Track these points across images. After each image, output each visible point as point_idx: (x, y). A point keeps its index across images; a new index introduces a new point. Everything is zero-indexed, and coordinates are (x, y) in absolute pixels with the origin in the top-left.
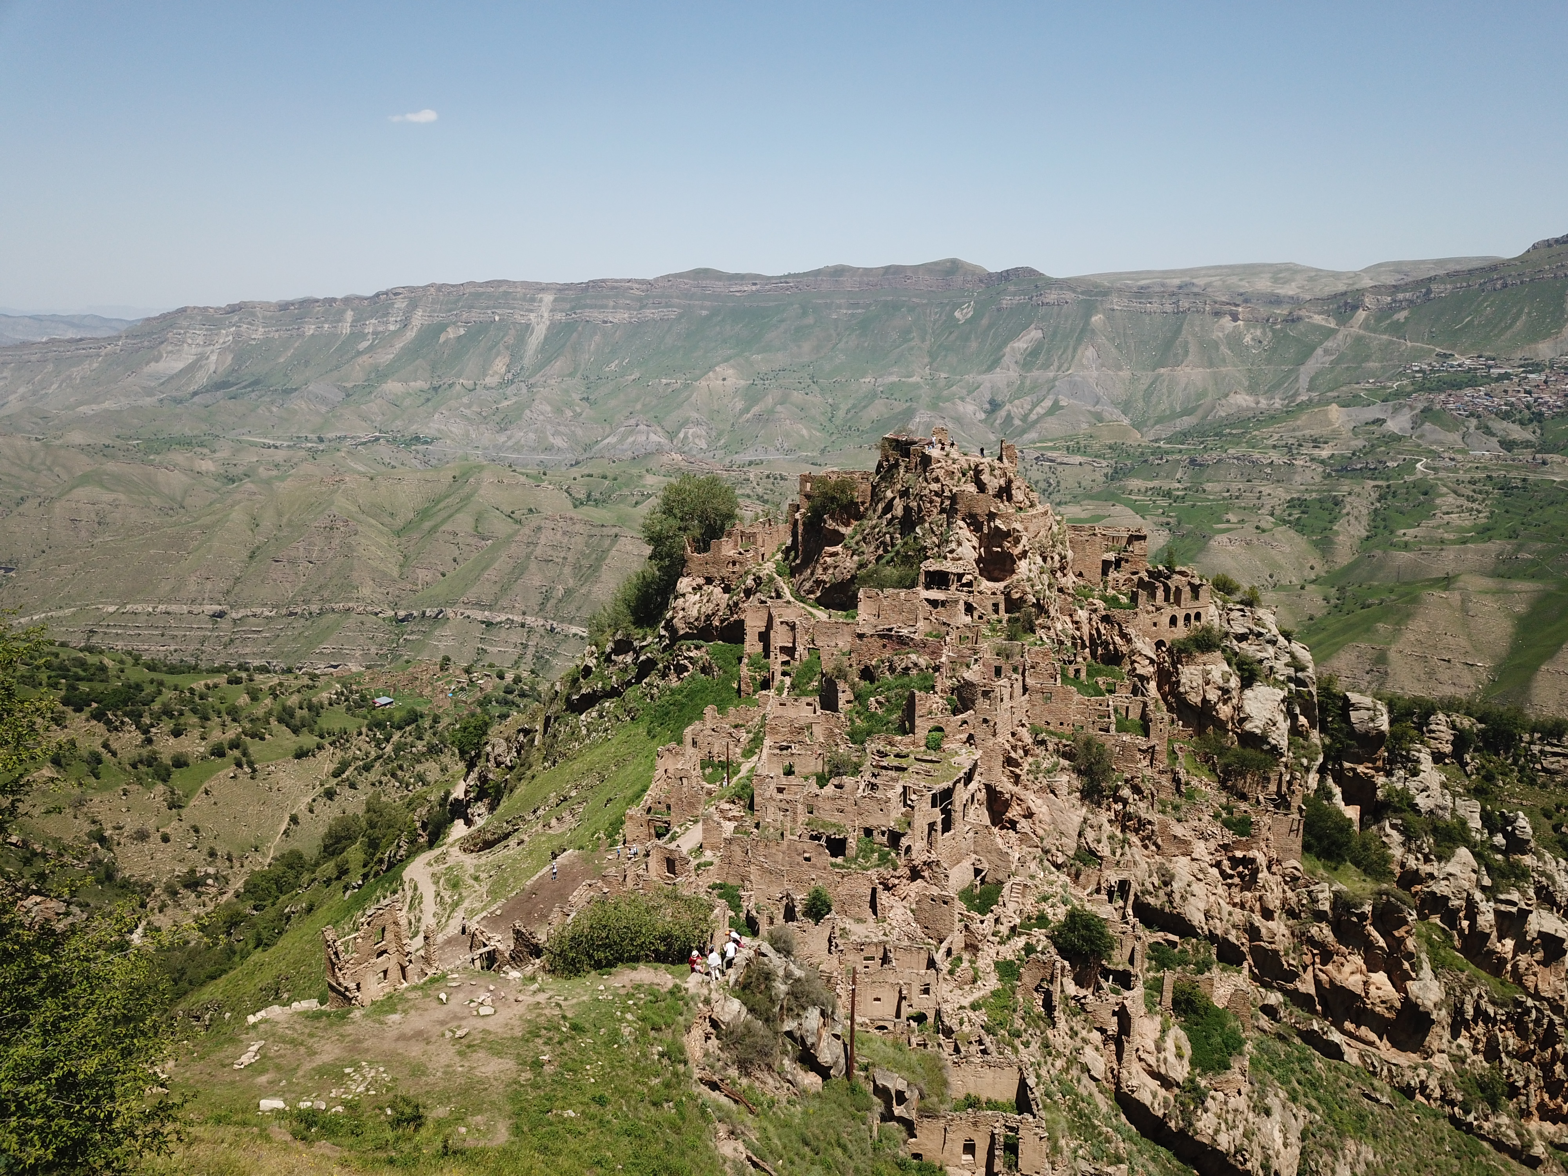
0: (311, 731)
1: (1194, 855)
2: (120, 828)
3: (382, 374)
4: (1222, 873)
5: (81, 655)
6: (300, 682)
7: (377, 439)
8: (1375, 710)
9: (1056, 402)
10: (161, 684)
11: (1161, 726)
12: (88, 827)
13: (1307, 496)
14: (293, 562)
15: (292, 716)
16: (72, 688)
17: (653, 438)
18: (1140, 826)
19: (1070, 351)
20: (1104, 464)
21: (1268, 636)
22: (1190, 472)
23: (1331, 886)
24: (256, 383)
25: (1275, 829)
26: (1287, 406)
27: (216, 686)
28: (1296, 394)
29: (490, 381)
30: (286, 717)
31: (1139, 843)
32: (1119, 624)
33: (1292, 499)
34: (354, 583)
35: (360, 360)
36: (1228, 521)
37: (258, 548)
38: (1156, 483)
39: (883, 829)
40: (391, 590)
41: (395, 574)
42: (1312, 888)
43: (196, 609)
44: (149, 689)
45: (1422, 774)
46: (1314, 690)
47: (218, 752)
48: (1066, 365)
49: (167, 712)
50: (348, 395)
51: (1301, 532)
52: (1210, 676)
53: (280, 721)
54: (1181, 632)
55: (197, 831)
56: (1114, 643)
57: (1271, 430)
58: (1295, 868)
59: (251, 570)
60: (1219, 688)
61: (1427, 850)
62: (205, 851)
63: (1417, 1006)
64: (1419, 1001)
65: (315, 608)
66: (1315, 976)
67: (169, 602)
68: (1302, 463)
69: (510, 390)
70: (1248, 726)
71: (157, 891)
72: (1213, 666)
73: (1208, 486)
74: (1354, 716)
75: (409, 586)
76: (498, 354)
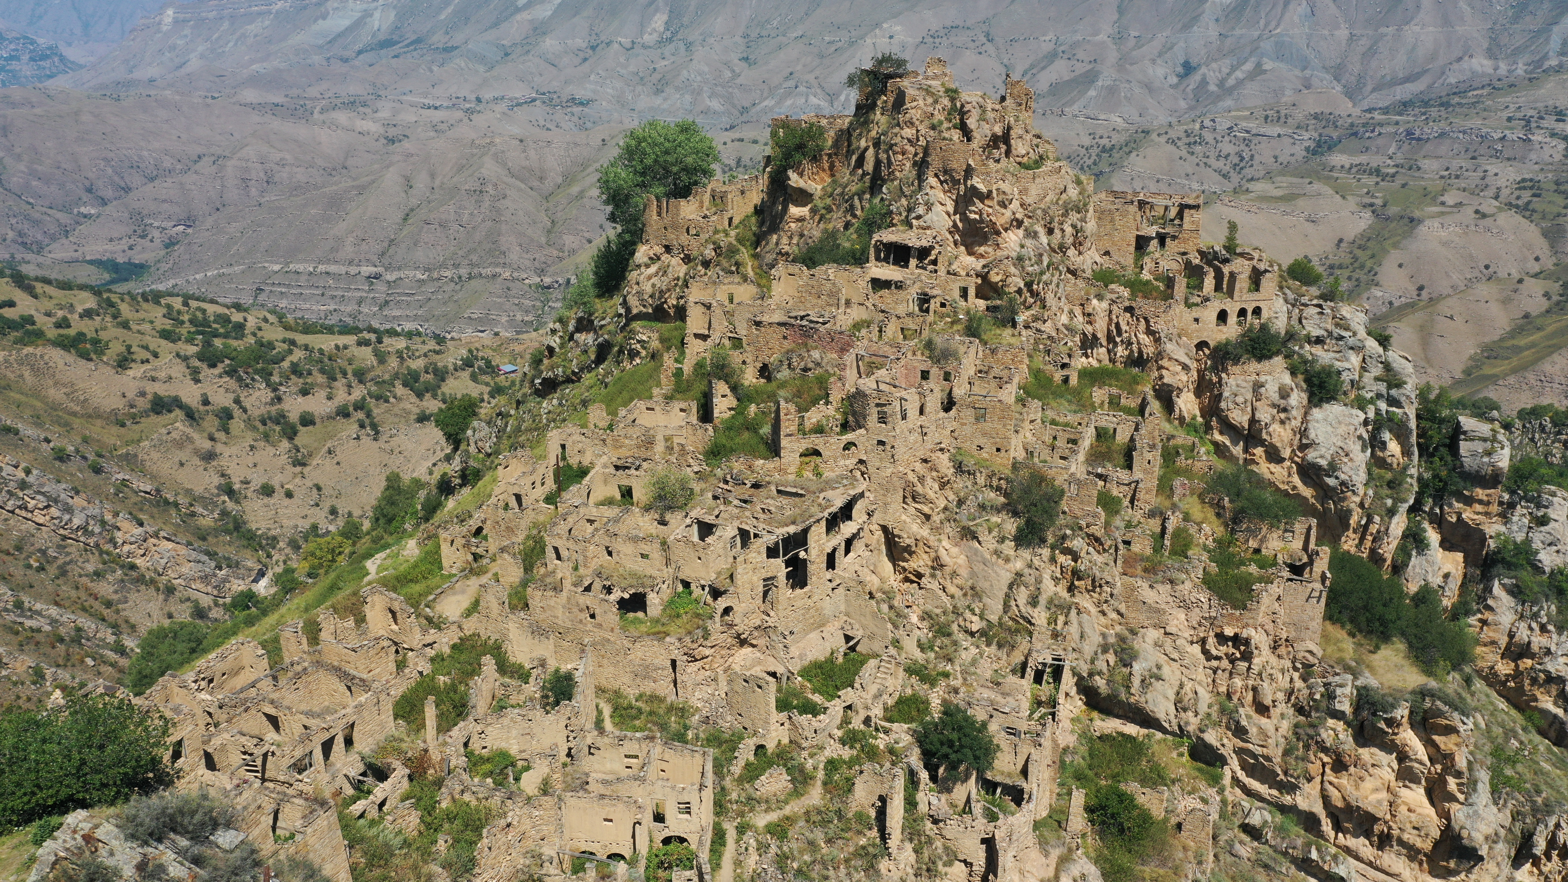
0: (434, 396)
1: (1168, 630)
2: (248, 483)
3: (540, 30)
4: (1206, 652)
5: (227, 311)
6: (426, 348)
7: (534, 100)
8: (1494, 440)
9: (1259, 65)
10: (293, 343)
11: (1149, 456)
12: (216, 480)
13: (1541, 177)
14: (443, 225)
15: (417, 380)
16: (208, 344)
17: (813, 100)
18: (1094, 587)
19: (1279, 9)
20: (1306, 136)
21: (1351, 341)
22: (1406, 147)
23: (1356, 678)
24: (418, 41)
25: (1286, 599)
26: (1531, 72)
27: (346, 347)
28: (1545, 57)
29: (648, 39)
30: (411, 380)
31: (1093, 610)
32: (1146, 319)
33: (1524, 180)
34: (503, 249)
35: (518, 17)
36: (1443, 204)
37: (412, 210)
38: (1363, 159)
39: (703, 582)
40: (537, 256)
41: (543, 240)
42: (1331, 679)
43: (353, 270)
44: (281, 347)
45: (1552, 524)
46: (1411, 412)
47: (343, 413)
48: (1273, 24)
49: (295, 369)
50: (507, 54)
51: (1530, 219)
52: (1263, 390)
53: (405, 385)
54: (1231, 331)
55: (319, 489)
56: (1139, 343)
57: (1508, 99)
58: (1310, 652)
59: (405, 232)
60: (1274, 406)
61: (1545, 620)
62: (327, 509)
63: (1459, 837)
64: (1465, 834)
65: (464, 272)
66: (1323, 790)
67: (328, 262)
68: (1540, 138)
69: (669, 49)
70: (1312, 455)
71: (281, 544)
72: (1268, 377)
73: (1425, 164)
74: (1464, 447)
75: (555, 253)
76: (657, 11)
